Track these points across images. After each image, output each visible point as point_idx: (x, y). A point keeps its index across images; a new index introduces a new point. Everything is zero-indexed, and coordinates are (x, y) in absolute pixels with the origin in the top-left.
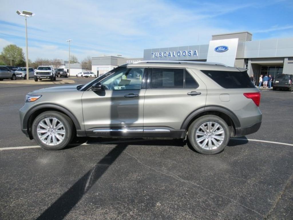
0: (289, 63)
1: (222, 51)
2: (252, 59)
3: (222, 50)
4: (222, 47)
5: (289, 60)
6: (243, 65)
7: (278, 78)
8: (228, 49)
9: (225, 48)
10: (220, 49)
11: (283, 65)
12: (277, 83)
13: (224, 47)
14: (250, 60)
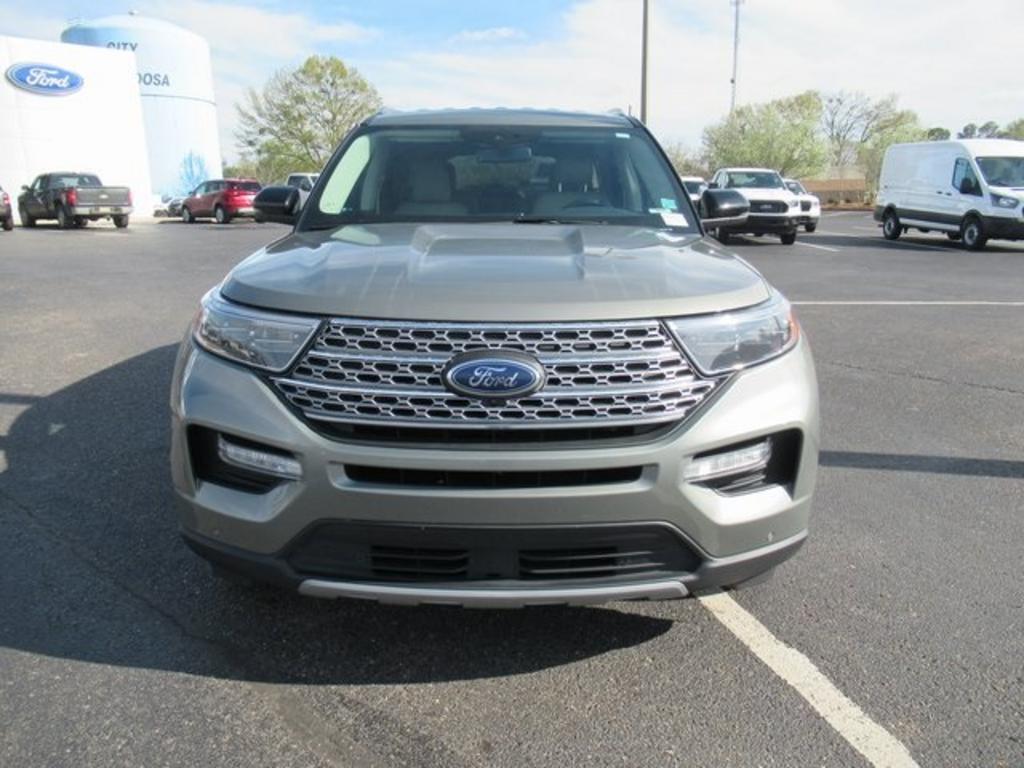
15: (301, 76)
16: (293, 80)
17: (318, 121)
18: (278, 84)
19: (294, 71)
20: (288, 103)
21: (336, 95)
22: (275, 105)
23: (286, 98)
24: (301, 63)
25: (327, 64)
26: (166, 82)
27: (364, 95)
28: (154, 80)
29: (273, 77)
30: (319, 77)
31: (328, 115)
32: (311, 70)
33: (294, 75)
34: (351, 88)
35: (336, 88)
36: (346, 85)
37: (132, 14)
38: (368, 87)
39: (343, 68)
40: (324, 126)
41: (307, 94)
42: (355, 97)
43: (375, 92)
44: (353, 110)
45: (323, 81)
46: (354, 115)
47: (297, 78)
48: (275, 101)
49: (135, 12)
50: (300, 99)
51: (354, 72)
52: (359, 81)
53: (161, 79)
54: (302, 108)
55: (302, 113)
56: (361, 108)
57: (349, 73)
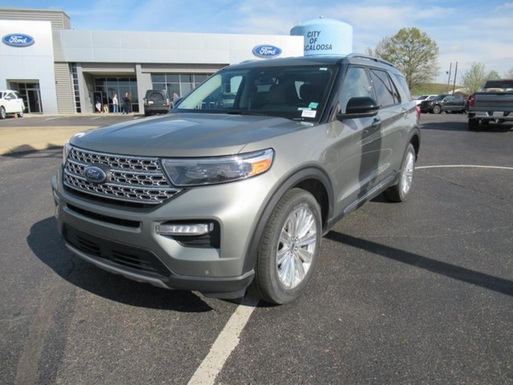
0: (143, 73)
1: (20, 45)
2: (83, 64)
3: (21, 43)
4: (19, 36)
5: (142, 67)
6: (68, 74)
7: (151, 96)
8: (34, 42)
9: (26, 39)
10: (14, 40)
11: (136, 76)
12: (151, 104)
13: (24, 37)
14: (79, 66)
15: (395, 39)
16: (391, 42)
17: (401, 62)
18: (384, 44)
19: (392, 37)
20: (387, 54)
21: (413, 48)
22: (380, 55)
23: (386, 51)
24: (396, 33)
25: (410, 32)
26: (331, 48)
27: (429, 46)
28: (325, 47)
29: (381, 41)
30: (405, 39)
31: (407, 58)
32: (401, 36)
33: (392, 39)
34: (422, 44)
35: (413, 44)
36: (419, 42)
37: (320, 18)
38: (432, 42)
39: (419, 33)
40: (404, 64)
41: (397, 48)
42: (424, 48)
43: (435, 45)
44: (422, 55)
45: (407, 41)
46: (421, 58)
47: (393, 41)
48: (381, 53)
49: (322, 16)
50: (393, 51)
51: (425, 34)
52: (427, 40)
53: (329, 47)
54: (393, 56)
55: (393, 59)
56: (426, 54)
57: (422, 35)
